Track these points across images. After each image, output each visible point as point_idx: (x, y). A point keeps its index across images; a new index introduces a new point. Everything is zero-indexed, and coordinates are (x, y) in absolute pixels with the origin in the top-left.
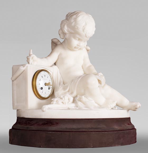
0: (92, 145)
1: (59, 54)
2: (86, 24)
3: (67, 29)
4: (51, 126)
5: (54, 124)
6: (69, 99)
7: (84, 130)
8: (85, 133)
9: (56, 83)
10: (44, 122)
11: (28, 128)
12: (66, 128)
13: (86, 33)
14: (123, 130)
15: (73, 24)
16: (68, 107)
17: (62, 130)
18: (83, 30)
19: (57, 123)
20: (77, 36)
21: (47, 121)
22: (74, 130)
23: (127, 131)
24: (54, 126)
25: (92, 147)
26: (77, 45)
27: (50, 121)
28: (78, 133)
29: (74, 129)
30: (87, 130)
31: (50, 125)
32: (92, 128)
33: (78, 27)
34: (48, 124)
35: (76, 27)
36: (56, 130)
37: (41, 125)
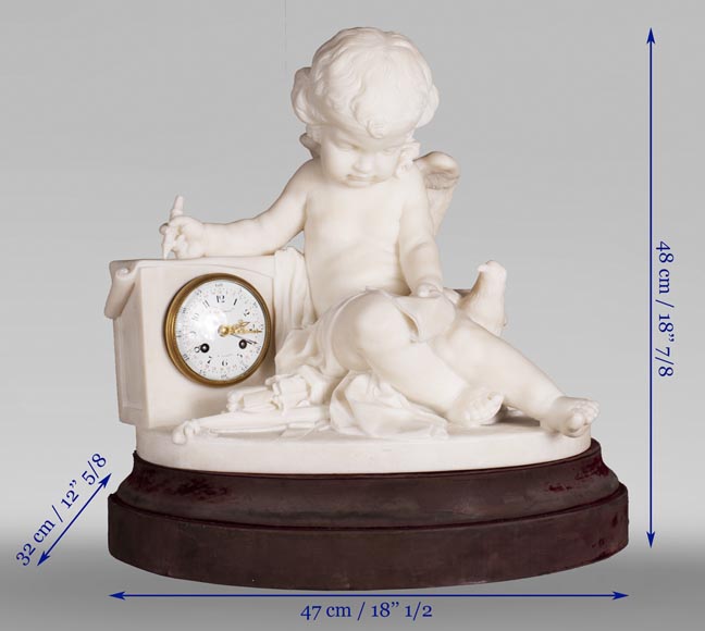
0: (346, 579)
1: (303, 200)
2: (364, 88)
3: (305, 109)
4: (202, 498)
5: (214, 493)
6: (309, 388)
7: (316, 522)
8: (315, 533)
9: (285, 317)
10: (184, 483)
11: (136, 499)
12: (251, 513)
13: (368, 122)
14: (505, 520)
15: (319, 90)
16: (287, 425)
17: (233, 519)
18: (355, 114)
19: (225, 491)
20: (341, 135)
21: (193, 481)
22: (278, 522)
23: (527, 521)
24: (212, 502)
25: (348, 586)
26: (354, 168)
27: (204, 480)
28: (289, 532)
29: (278, 515)
30: (327, 522)
31: (204, 495)
32: (353, 514)
33: (333, 103)
34: (197, 491)
35: (329, 103)
36: (214, 518)
37: (175, 493)
